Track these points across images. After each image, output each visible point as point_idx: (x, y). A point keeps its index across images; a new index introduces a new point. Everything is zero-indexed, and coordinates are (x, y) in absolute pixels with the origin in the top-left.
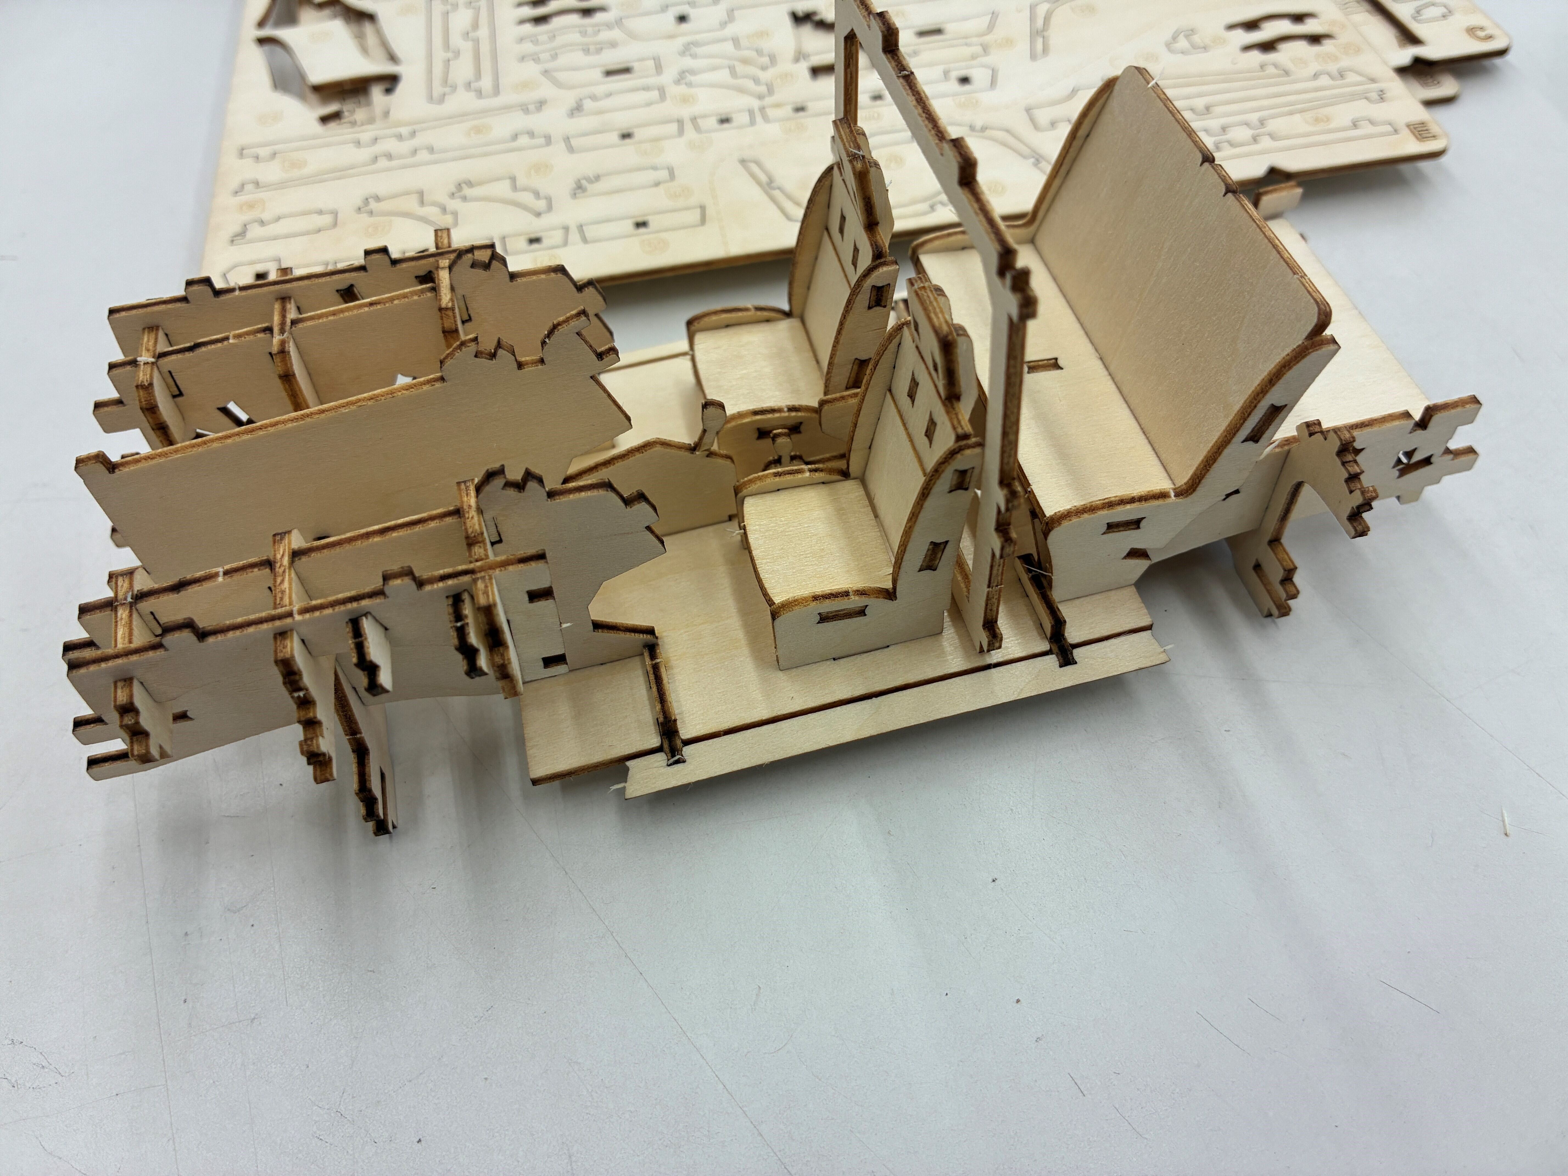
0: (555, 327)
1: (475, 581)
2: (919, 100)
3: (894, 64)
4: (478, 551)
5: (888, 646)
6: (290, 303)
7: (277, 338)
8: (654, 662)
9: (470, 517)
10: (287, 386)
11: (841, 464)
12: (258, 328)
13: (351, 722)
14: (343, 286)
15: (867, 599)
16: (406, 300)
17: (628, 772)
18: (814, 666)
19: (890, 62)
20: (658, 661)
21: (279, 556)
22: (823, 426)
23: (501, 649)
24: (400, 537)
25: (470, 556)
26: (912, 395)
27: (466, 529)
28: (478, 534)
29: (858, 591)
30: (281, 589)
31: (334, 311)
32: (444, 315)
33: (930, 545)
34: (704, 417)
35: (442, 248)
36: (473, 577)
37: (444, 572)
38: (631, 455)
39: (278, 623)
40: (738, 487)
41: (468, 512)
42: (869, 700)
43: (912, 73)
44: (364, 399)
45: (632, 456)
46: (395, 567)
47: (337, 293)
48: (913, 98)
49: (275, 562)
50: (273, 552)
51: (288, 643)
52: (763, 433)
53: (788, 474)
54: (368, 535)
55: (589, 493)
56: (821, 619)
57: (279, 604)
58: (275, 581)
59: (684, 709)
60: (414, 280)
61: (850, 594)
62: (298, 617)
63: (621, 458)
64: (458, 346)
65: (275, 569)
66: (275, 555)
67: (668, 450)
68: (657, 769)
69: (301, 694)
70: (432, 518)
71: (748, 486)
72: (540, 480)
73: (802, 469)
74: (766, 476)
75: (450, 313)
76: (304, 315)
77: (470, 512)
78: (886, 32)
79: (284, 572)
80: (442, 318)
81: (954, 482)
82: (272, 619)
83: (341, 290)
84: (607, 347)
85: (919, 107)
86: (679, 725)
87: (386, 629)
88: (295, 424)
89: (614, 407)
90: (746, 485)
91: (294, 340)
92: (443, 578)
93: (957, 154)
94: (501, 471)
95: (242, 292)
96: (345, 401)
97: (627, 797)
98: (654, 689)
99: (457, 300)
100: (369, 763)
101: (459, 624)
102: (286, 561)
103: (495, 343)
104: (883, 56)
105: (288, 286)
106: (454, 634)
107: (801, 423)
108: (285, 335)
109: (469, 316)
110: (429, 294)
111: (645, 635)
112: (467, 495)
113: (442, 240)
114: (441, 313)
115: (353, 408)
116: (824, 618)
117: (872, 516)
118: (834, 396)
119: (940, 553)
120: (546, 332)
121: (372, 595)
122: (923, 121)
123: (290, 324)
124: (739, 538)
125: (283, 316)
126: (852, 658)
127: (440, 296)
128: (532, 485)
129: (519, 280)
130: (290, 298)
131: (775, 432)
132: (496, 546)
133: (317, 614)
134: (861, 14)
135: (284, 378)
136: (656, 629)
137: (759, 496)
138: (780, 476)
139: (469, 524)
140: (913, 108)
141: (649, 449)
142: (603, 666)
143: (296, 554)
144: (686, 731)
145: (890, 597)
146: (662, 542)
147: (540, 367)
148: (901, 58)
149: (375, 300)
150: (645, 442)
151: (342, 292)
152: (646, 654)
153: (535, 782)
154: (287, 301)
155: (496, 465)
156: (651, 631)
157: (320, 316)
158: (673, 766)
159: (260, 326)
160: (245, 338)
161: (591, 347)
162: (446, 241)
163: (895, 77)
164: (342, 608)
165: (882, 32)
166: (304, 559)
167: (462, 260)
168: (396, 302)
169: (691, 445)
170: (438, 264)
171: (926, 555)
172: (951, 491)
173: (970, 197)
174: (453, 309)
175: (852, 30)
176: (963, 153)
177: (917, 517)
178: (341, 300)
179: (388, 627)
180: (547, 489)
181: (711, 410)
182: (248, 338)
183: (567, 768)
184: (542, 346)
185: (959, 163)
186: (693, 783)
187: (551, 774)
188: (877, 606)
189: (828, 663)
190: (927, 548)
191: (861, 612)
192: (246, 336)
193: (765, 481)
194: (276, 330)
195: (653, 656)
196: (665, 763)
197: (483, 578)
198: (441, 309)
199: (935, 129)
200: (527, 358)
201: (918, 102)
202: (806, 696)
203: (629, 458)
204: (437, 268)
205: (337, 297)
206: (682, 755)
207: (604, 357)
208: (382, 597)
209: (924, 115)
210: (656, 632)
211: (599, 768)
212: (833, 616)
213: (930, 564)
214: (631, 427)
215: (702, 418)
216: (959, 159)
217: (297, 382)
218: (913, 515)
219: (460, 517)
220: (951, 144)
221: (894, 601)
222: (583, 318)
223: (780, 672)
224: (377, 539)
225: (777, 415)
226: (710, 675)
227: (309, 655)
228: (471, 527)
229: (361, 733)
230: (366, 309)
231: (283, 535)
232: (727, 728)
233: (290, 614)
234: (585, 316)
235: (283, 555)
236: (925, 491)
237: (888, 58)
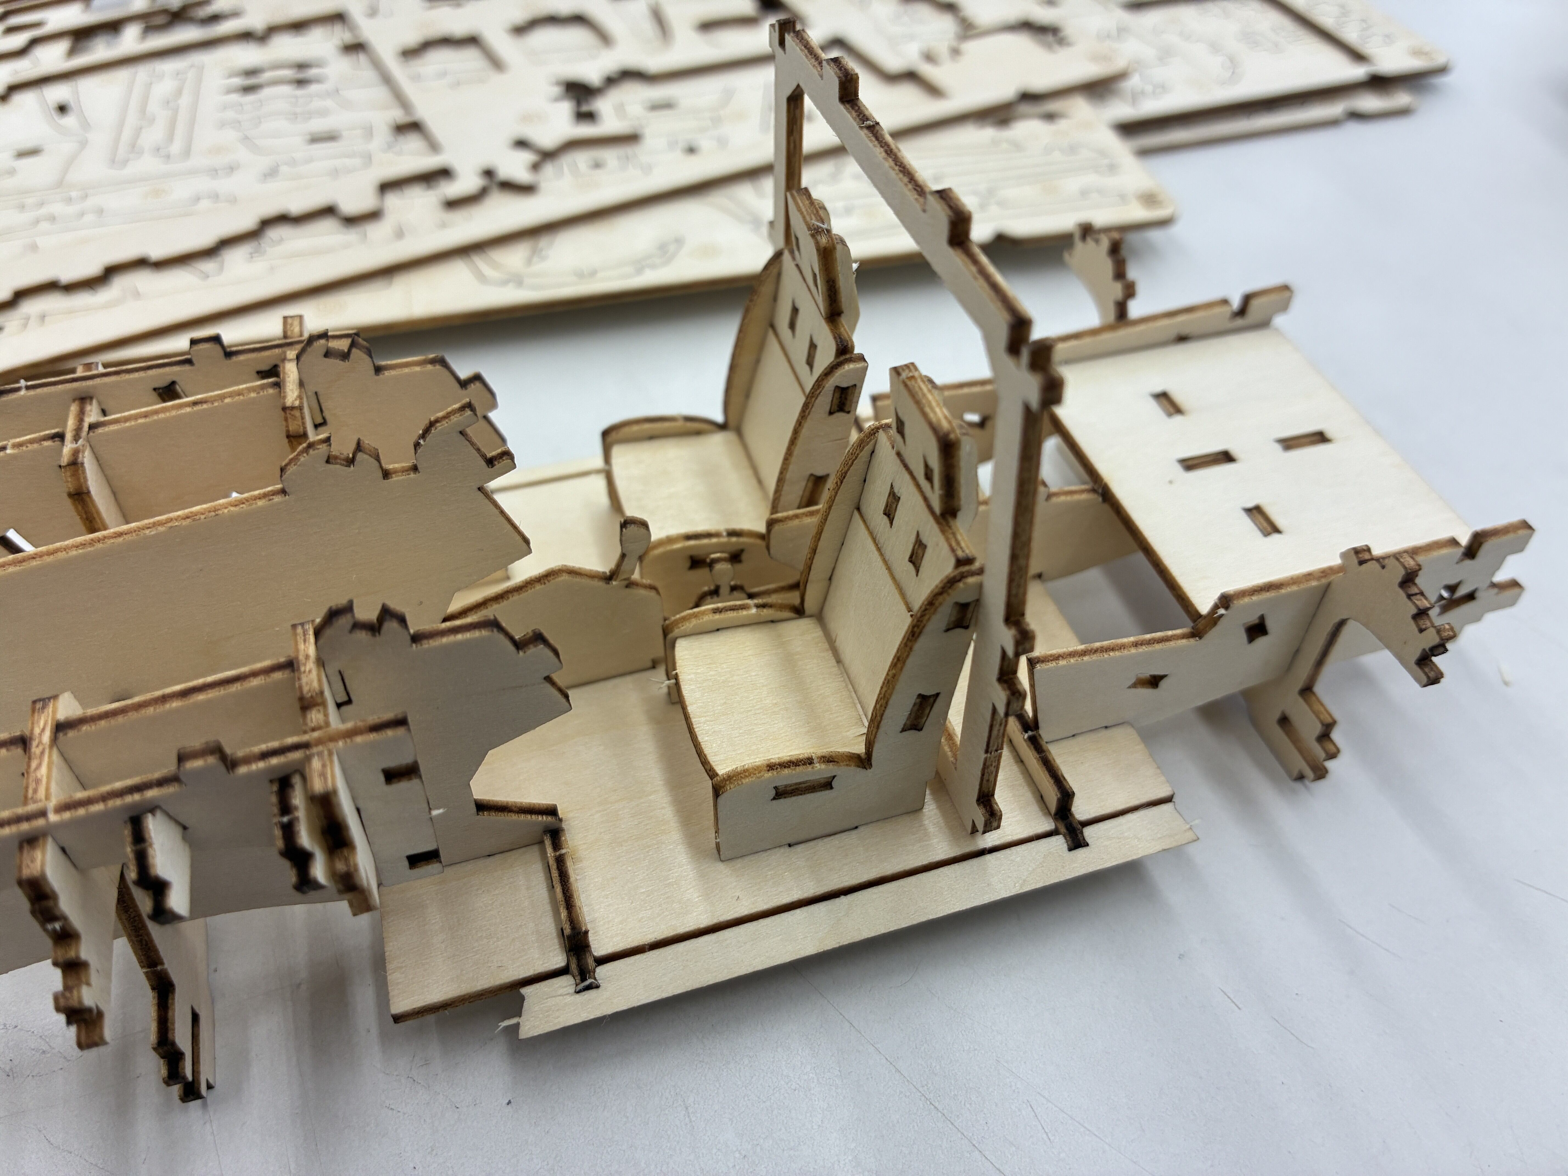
0: (432, 424)
1: (308, 759)
2: (889, 152)
3: (854, 114)
4: (315, 716)
5: (856, 828)
6: (91, 404)
7: (68, 447)
8: (558, 854)
9: (307, 670)
10: (80, 508)
11: (793, 598)
12: (45, 435)
13: (149, 949)
14: (162, 383)
15: (836, 767)
16: (241, 397)
17: (523, 1002)
18: (764, 854)
19: (849, 112)
20: (563, 851)
21: (37, 731)
22: (772, 551)
23: (345, 852)
24: (209, 701)
25: (305, 724)
26: (889, 513)
27: (301, 687)
28: (316, 694)
29: (824, 757)
30: (36, 777)
31: (147, 412)
32: (288, 416)
33: (917, 698)
34: (623, 538)
35: (291, 338)
36: (308, 752)
37: (267, 747)
38: (530, 586)
39: (25, 826)
40: (667, 626)
41: (305, 665)
42: (837, 899)
43: (878, 124)
44: (177, 519)
45: (531, 589)
46: (196, 743)
47: (154, 393)
48: (882, 150)
49: (31, 739)
50: (30, 725)
51: (38, 854)
52: (697, 562)
53: (730, 610)
54: (164, 699)
55: (468, 635)
56: (777, 794)
57: (32, 798)
58: (29, 766)
59: (597, 915)
60: (256, 375)
61: (815, 761)
62: (53, 817)
63: (517, 591)
64: (304, 448)
65: (30, 749)
66: (32, 730)
67: (578, 579)
68: (562, 997)
69: (57, 926)
70: (254, 674)
71: (680, 625)
72: (402, 620)
73: (747, 604)
74: (703, 613)
75: (297, 413)
76: (107, 418)
77: (307, 664)
78: (844, 79)
79: (42, 753)
80: (286, 420)
81: (953, 619)
82: (18, 820)
83: (159, 389)
84: (499, 451)
85: (890, 160)
86: (591, 937)
87: (185, 828)
88: (81, 551)
89: (509, 527)
90: (679, 623)
91: (92, 448)
92: (264, 755)
93: (946, 208)
94: (348, 608)
95: (29, 391)
96: (151, 520)
97: (520, 1038)
98: (558, 889)
99: (307, 398)
100: (173, 1004)
101: (285, 819)
102: (46, 737)
103: (353, 446)
104: (841, 107)
105: (90, 383)
106: (278, 833)
107: (742, 551)
108: (80, 442)
109: (324, 418)
110: (271, 391)
111: (544, 817)
112: (305, 641)
113: (292, 329)
114: (285, 413)
115: (161, 529)
116: (780, 793)
117: (833, 662)
118: (785, 514)
119: (929, 708)
120: (421, 432)
121: (161, 783)
122: (897, 174)
123: (87, 429)
124: (665, 690)
125: (81, 420)
126: (812, 844)
127: (285, 392)
128: (391, 626)
129: (387, 373)
130: (91, 398)
131: (713, 556)
132: (344, 709)
133: (81, 812)
134: (811, 64)
135: (76, 497)
136: (559, 809)
137: (694, 637)
138: (721, 612)
139: (304, 680)
140: (883, 161)
141: (553, 579)
142: (491, 858)
143: (60, 728)
144: (600, 946)
145: (863, 764)
146: (567, 697)
147: (412, 475)
148: (862, 108)
149: (202, 398)
150: (549, 570)
151: (161, 391)
152: (548, 843)
153: (398, 1019)
154: (88, 401)
155: (342, 601)
156: (552, 811)
157: (127, 419)
158: (584, 993)
159: (47, 432)
160: (27, 447)
161: (478, 450)
162: (297, 330)
163: (857, 128)
164: (118, 802)
165: (839, 77)
166: (71, 734)
167: (312, 347)
168: (227, 400)
169: (606, 573)
170: (285, 356)
171: (912, 710)
172: (947, 630)
173: (964, 257)
174: (300, 408)
175: (798, 86)
176: (952, 204)
177: (904, 663)
178: (160, 401)
179: (187, 825)
180: (412, 631)
181: (632, 529)
182: (31, 447)
183: (441, 999)
184: (415, 449)
185: (949, 216)
186: (609, 1015)
187: (419, 1008)
188: (847, 775)
189: (782, 850)
190: (913, 701)
191: (827, 785)
192: (29, 445)
193: (703, 619)
194: (69, 436)
195: (557, 845)
196: (572, 989)
197: (320, 754)
198: (284, 409)
199: (913, 183)
200: (396, 465)
201: (888, 154)
202: (756, 896)
203: (527, 591)
204: (284, 359)
205: (154, 396)
206: (595, 979)
207: (496, 463)
208: (176, 785)
209: (897, 168)
210: (559, 812)
211: (484, 997)
212: (793, 790)
213: (915, 724)
214: (529, 551)
215: (621, 540)
216: (949, 212)
217: (92, 501)
218: (898, 659)
219: (293, 671)
220: (937, 195)
221: (869, 770)
222: (468, 413)
223: (721, 863)
224: (175, 704)
225: (714, 540)
226: (630, 868)
227: (72, 870)
228: (307, 684)
229: (162, 963)
230: (188, 409)
231: (47, 700)
232: (653, 940)
233: (43, 813)
234: (472, 410)
235: (43, 730)
236: (916, 629)
237: (847, 109)
